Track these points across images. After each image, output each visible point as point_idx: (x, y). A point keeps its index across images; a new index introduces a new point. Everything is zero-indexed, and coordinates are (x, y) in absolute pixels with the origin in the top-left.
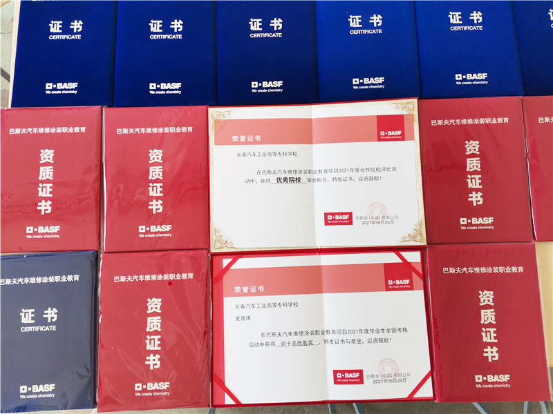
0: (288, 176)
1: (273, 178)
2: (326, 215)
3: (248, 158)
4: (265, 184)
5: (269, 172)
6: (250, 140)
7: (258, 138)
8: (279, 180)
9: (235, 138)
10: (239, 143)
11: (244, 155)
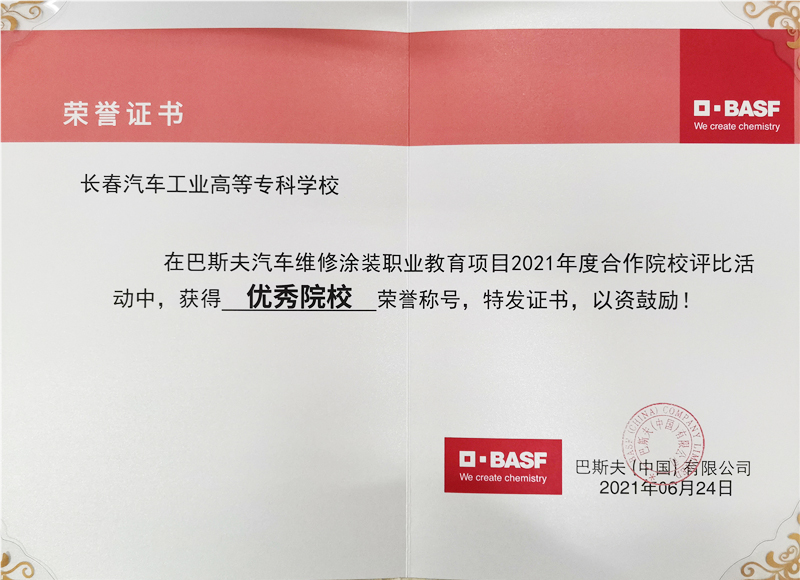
0: (297, 278)
1: (234, 286)
2: (453, 446)
3: (129, 197)
4: (201, 312)
5: (217, 261)
6: (139, 119)
7: (172, 111)
8: (258, 296)
9: (75, 112)
10: (91, 132)
11: (112, 184)
